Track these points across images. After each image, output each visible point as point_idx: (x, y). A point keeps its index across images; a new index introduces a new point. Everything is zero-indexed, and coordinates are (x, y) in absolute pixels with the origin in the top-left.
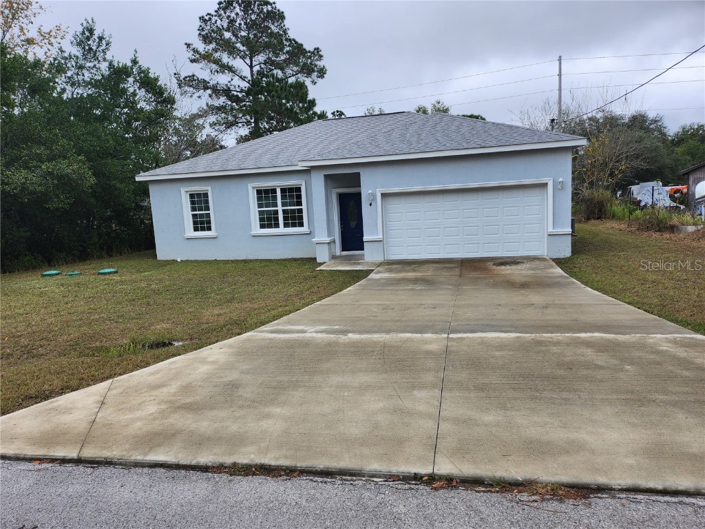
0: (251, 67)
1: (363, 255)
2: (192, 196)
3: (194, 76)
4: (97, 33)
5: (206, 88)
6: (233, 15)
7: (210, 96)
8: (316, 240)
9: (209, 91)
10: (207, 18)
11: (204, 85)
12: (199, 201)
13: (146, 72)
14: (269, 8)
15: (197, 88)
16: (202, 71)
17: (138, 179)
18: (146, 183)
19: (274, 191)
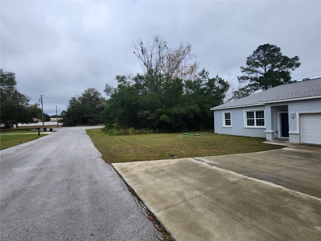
0: (265, 69)
1: (289, 139)
2: (226, 114)
3: (244, 76)
4: (205, 71)
5: (248, 79)
6: (259, 54)
7: (250, 81)
8: (266, 131)
9: (249, 80)
10: (250, 57)
11: (247, 78)
12: (228, 116)
13: (221, 79)
14: (274, 48)
15: (245, 80)
16: (245, 74)
17: (211, 110)
18: (213, 110)
19: (253, 112)
